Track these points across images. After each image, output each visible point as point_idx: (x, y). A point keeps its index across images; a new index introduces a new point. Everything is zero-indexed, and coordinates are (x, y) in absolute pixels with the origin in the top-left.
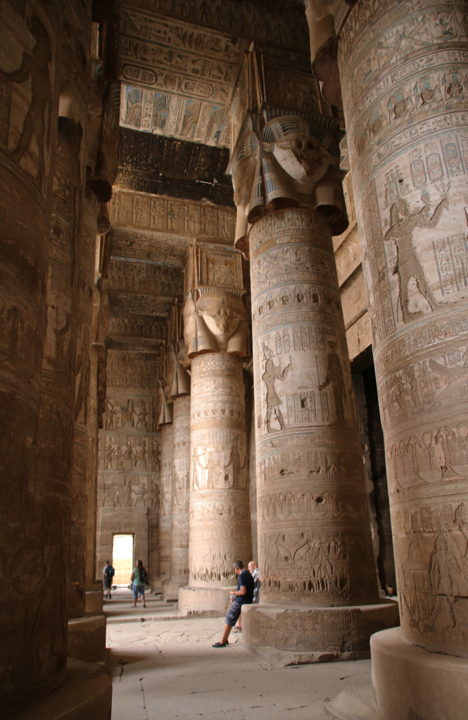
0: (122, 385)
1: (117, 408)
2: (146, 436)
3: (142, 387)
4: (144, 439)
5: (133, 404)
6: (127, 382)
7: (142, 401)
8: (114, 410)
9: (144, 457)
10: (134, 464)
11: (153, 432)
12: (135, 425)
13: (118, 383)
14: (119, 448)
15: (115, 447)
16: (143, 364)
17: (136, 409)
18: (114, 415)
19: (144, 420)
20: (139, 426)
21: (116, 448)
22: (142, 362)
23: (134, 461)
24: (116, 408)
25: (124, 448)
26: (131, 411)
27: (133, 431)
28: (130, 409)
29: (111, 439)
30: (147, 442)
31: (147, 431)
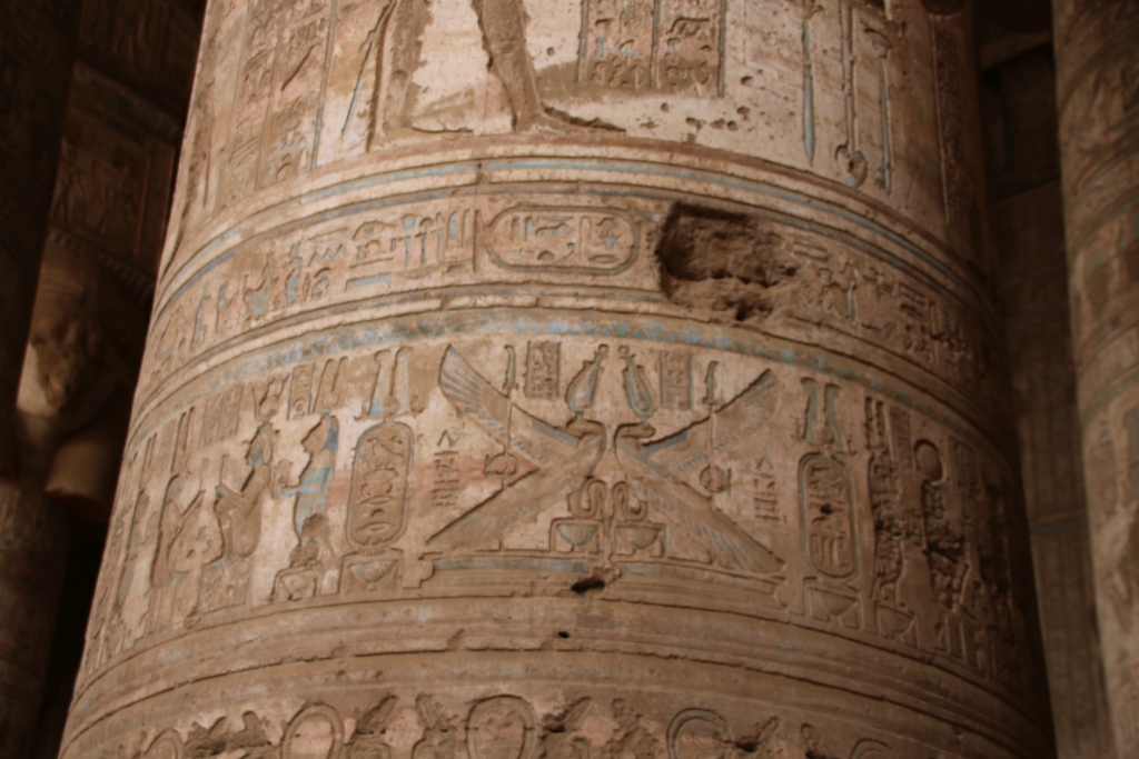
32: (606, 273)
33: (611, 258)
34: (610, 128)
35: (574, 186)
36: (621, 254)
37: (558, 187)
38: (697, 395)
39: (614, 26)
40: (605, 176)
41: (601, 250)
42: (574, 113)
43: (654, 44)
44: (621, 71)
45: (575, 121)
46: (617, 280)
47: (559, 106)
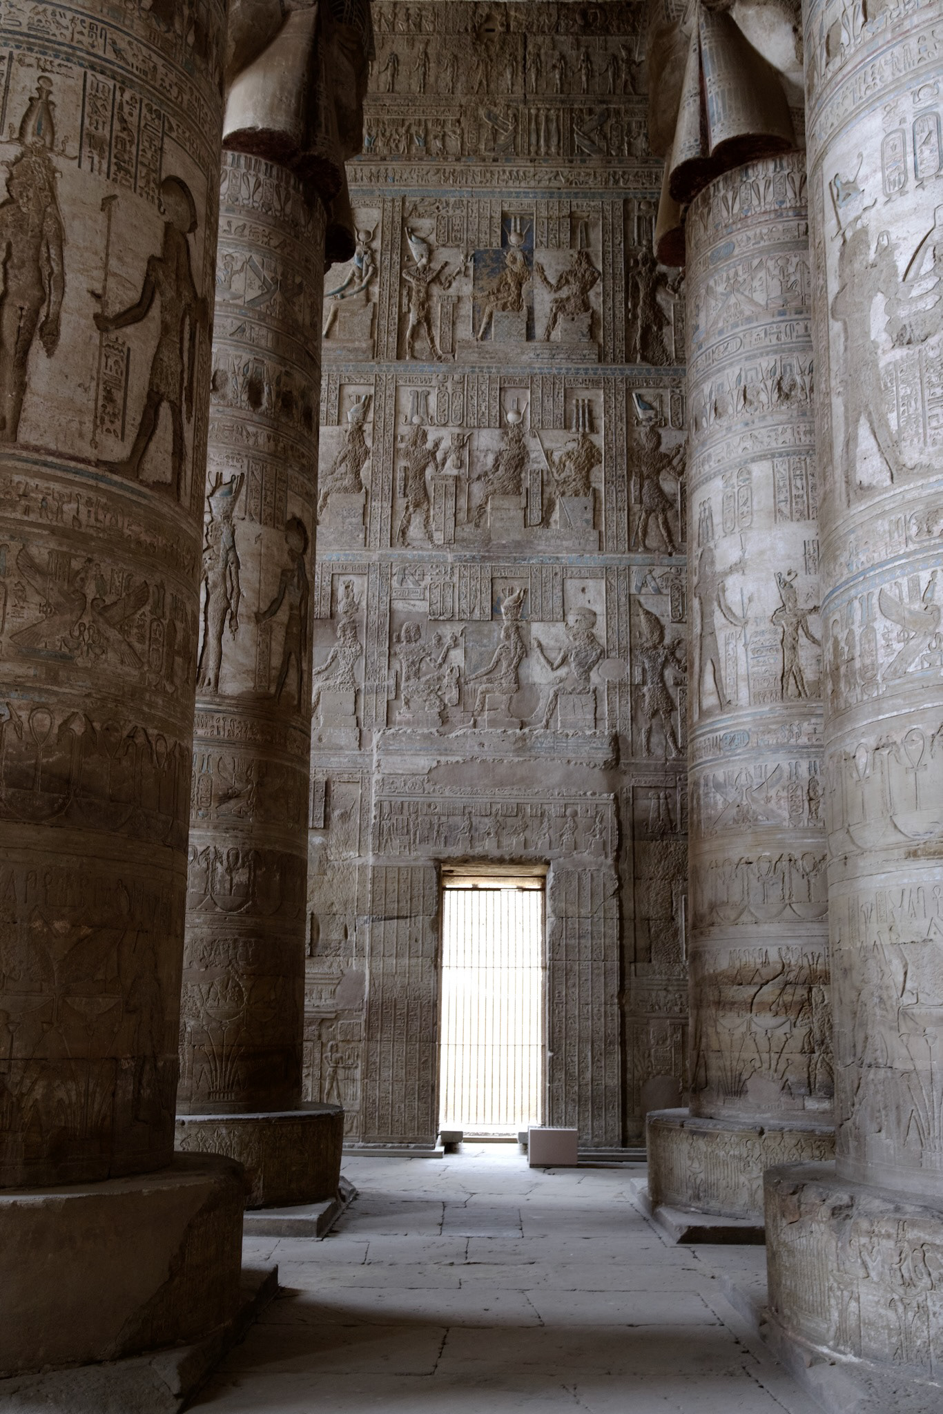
0: (476, 151)
1: (453, 257)
2: (595, 383)
3: (570, 152)
4: (584, 395)
5: (526, 235)
6: (495, 134)
7: (571, 215)
8: (436, 266)
9: (587, 484)
10: (536, 516)
11: (629, 360)
12: (539, 331)
13: (453, 143)
14: (463, 443)
15: (443, 437)
16: (571, 53)
17: (540, 256)
18: (436, 290)
19: (586, 306)
20: (557, 335)
21: (446, 444)
22: (566, 42)
23: (536, 503)
24: (443, 255)
25: (487, 441)
26: (517, 268)
27: (529, 358)
28: (514, 256)
29: (421, 399)
30: (599, 411)
31: (601, 358)
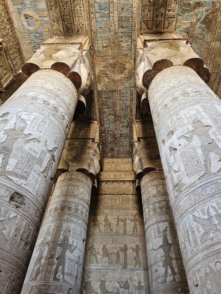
32: (3, 197)
33: (5, 196)
34: (12, 180)
35: (4, 185)
36: (6, 195)
37: (2, 185)
38: (7, 216)
39: (18, 169)
40: (9, 186)
41: (4, 194)
42: (8, 177)
43: (22, 173)
44: (16, 174)
45: (8, 178)
46: (4, 199)
47: (7, 175)
